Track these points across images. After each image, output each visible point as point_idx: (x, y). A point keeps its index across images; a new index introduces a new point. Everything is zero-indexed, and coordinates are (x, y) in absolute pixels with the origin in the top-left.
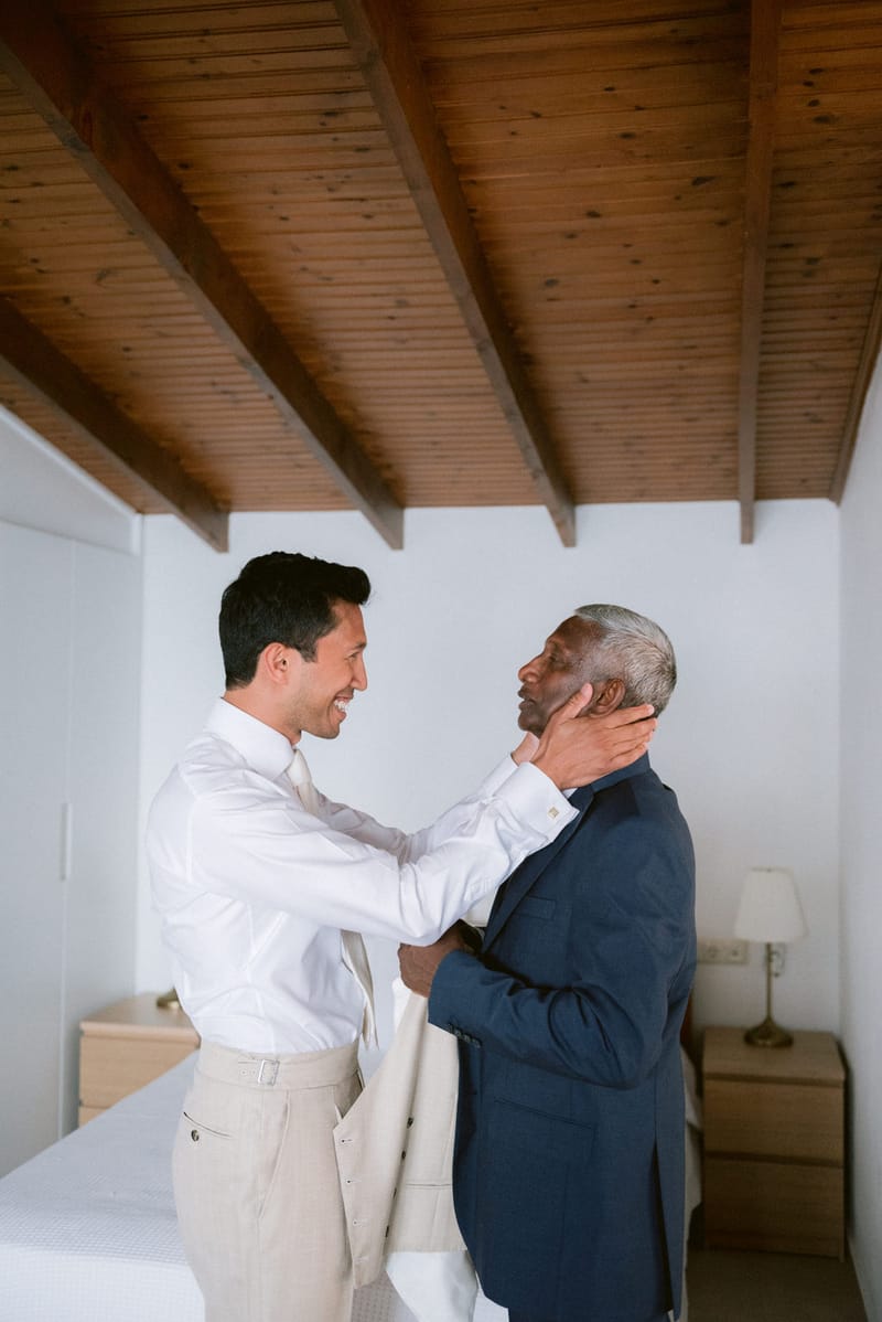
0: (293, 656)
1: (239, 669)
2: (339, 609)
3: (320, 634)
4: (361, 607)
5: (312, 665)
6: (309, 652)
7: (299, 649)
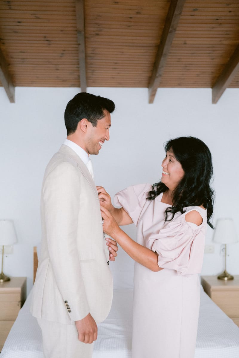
0: (90, 124)
1: (71, 127)
2: (105, 112)
3: (99, 119)
4: (110, 114)
5: (95, 128)
6: (95, 124)
7: (91, 122)
